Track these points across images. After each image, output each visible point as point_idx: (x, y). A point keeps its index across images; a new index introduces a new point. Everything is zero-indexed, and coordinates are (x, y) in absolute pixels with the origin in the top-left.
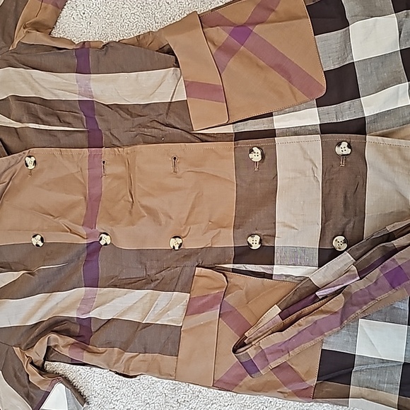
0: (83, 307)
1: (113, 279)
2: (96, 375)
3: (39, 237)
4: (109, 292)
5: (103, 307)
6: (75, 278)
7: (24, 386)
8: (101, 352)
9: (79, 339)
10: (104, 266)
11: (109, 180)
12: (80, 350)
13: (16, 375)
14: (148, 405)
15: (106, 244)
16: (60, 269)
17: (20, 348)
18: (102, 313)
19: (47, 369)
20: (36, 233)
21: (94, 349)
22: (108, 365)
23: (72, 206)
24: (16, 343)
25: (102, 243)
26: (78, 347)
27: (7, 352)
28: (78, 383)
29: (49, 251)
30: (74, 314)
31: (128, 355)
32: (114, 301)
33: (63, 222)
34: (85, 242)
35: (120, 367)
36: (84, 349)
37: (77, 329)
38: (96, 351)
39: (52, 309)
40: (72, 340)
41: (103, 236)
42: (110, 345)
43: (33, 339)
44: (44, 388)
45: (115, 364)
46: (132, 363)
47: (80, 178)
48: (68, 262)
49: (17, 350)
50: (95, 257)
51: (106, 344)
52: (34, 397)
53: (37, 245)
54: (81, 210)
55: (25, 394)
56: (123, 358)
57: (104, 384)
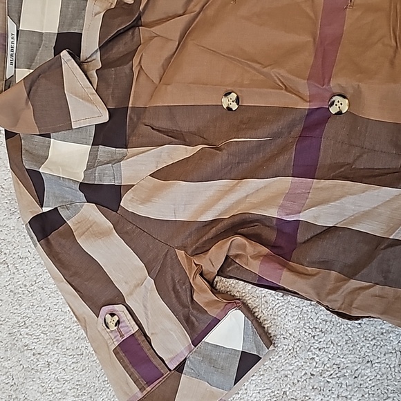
0: (289, 204)
1: (342, 167)
2: (290, 307)
3: (233, 96)
4: (335, 186)
5: (323, 207)
6: (281, 161)
7: (184, 306)
8: (310, 273)
9: (275, 250)
10: (329, 147)
11: (358, 13)
12: (277, 266)
13: (174, 289)
14: (369, 364)
15: (340, 113)
16: (259, 145)
17: (186, 252)
18: (320, 216)
19: (218, 287)
20: (229, 89)
21: (299, 267)
22: (318, 295)
23: (294, 50)
24: (180, 244)
25: (333, 110)
26: (275, 261)
27: (166, 255)
28: (262, 313)
29: (245, 118)
30: (273, 213)
31: (354, 284)
32: (343, 200)
33: (277, 72)
34: (307, 106)
35: (336, 301)
36: (284, 266)
37: (272, 236)
38: (301, 270)
39: (238, 202)
40: (265, 250)
41: (337, 99)
42: (326, 265)
43: (205, 241)
44: (213, 312)
45: (329, 294)
46: (359, 298)
47: (308, 10)
48: (275, 136)
49: (181, 254)
50: (318, 132)
51: (320, 263)
52: (196, 323)
53: (229, 109)
54: (307, 58)
55: (184, 316)
56: (345, 287)
57: (302, 322)
